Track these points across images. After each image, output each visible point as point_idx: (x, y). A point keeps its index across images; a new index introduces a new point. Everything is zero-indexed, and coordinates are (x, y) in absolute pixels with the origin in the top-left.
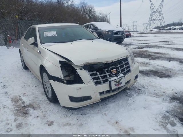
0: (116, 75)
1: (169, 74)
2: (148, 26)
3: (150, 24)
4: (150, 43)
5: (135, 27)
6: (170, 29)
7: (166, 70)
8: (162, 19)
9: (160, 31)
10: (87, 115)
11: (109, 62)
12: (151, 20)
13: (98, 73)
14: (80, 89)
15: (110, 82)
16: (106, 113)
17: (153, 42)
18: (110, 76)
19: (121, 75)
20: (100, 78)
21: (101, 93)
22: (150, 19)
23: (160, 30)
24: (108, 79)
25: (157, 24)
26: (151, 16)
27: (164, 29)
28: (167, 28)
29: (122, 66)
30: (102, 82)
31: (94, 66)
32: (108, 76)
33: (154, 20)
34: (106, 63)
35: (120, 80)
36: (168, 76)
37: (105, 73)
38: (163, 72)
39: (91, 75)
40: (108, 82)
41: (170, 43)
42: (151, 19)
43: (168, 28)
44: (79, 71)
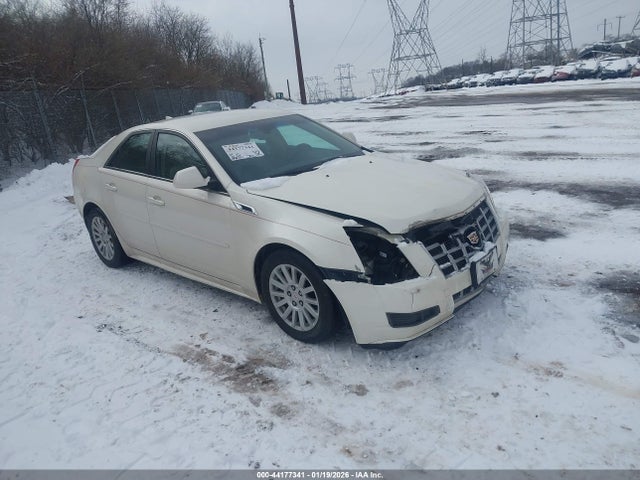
0: (480, 245)
1: (554, 227)
2: (393, 78)
3: (398, 73)
4: (442, 141)
5: (346, 82)
6: (459, 86)
7: (542, 218)
8: (430, 55)
9: (429, 93)
10: (432, 356)
11: (459, 216)
12: (399, 59)
13: (443, 246)
14: (418, 291)
15: (473, 265)
16: (475, 342)
17: (447, 138)
18: (469, 250)
19: (489, 245)
20: (450, 257)
21: (456, 296)
22: (393, 55)
23: (427, 90)
24: (464, 261)
25: (418, 69)
26: (397, 46)
27: (439, 86)
28: (449, 84)
29: (483, 222)
30: (456, 267)
31: (431, 230)
32: (464, 251)
33: (408, 58)
34: (452, 218)
35: (490, 258)
36: (555, 234)
37: (457, 245)
38: (537, 226)
39: (433, 253)
40: (468, 266)
41: (494, 136)
42: (397, 56)
43: (454, 82)
44: (402, 246)
